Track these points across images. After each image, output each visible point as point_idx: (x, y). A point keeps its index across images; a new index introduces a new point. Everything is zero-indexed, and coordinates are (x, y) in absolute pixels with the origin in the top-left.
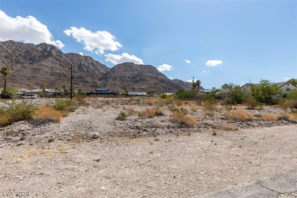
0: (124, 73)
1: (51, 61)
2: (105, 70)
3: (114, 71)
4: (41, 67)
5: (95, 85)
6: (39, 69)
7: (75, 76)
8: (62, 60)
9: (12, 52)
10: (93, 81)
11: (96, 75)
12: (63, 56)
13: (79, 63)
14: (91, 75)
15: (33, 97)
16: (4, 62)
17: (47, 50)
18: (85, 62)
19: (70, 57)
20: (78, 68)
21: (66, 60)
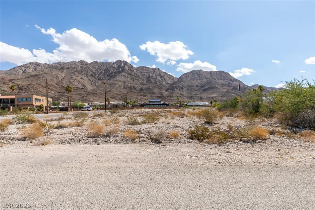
0: (191, 82)
1: (124, 76)
2: (172, 81)
3: (181, 80)
4: (116, 82)
5: (162, 96)
6: (114, 84)
7: (144, 88)
8: (133, 74)
9: (96, 71)
10: (160, 92)
11: (163, 86)
12: (134, 70)
13: (148, 76)
14: (158, 86)
15: (89, 109)
16: (90, 80)
17: (121, 66)
18: (153, 74)
19: (140, 70)
20: (147, 80)
21: (137, 74)
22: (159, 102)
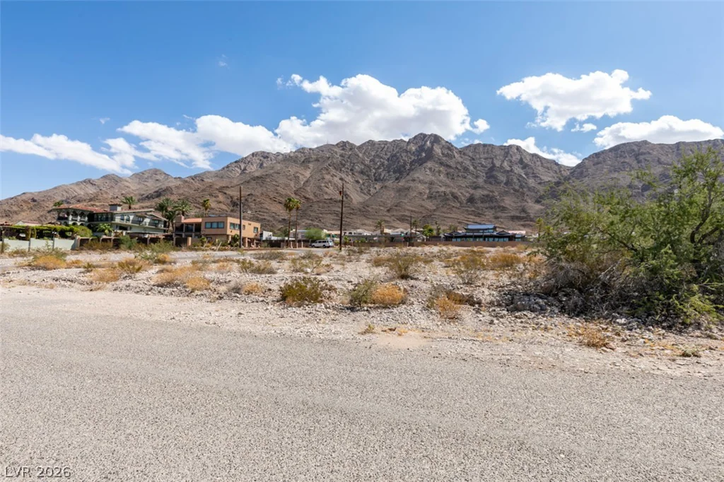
0: (613, 176)
1: (430, 169)
2: (554, 175)
3: (582, 173)
4: (412, 184)
6: (408, 189)
7: (476, 197)
8: (452, 163)
9: (370, 161)
10: (519, 204)
11: (529, 189)
12: (456, 155)
13: (489, 166)
14: (515, 190)
16: (358, 182)
17: (426, 148)
18: (503, 161)
19: (471, 154)
20: (487, 177)
21: (462, 162)
22: (490, 231)
